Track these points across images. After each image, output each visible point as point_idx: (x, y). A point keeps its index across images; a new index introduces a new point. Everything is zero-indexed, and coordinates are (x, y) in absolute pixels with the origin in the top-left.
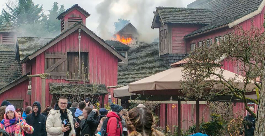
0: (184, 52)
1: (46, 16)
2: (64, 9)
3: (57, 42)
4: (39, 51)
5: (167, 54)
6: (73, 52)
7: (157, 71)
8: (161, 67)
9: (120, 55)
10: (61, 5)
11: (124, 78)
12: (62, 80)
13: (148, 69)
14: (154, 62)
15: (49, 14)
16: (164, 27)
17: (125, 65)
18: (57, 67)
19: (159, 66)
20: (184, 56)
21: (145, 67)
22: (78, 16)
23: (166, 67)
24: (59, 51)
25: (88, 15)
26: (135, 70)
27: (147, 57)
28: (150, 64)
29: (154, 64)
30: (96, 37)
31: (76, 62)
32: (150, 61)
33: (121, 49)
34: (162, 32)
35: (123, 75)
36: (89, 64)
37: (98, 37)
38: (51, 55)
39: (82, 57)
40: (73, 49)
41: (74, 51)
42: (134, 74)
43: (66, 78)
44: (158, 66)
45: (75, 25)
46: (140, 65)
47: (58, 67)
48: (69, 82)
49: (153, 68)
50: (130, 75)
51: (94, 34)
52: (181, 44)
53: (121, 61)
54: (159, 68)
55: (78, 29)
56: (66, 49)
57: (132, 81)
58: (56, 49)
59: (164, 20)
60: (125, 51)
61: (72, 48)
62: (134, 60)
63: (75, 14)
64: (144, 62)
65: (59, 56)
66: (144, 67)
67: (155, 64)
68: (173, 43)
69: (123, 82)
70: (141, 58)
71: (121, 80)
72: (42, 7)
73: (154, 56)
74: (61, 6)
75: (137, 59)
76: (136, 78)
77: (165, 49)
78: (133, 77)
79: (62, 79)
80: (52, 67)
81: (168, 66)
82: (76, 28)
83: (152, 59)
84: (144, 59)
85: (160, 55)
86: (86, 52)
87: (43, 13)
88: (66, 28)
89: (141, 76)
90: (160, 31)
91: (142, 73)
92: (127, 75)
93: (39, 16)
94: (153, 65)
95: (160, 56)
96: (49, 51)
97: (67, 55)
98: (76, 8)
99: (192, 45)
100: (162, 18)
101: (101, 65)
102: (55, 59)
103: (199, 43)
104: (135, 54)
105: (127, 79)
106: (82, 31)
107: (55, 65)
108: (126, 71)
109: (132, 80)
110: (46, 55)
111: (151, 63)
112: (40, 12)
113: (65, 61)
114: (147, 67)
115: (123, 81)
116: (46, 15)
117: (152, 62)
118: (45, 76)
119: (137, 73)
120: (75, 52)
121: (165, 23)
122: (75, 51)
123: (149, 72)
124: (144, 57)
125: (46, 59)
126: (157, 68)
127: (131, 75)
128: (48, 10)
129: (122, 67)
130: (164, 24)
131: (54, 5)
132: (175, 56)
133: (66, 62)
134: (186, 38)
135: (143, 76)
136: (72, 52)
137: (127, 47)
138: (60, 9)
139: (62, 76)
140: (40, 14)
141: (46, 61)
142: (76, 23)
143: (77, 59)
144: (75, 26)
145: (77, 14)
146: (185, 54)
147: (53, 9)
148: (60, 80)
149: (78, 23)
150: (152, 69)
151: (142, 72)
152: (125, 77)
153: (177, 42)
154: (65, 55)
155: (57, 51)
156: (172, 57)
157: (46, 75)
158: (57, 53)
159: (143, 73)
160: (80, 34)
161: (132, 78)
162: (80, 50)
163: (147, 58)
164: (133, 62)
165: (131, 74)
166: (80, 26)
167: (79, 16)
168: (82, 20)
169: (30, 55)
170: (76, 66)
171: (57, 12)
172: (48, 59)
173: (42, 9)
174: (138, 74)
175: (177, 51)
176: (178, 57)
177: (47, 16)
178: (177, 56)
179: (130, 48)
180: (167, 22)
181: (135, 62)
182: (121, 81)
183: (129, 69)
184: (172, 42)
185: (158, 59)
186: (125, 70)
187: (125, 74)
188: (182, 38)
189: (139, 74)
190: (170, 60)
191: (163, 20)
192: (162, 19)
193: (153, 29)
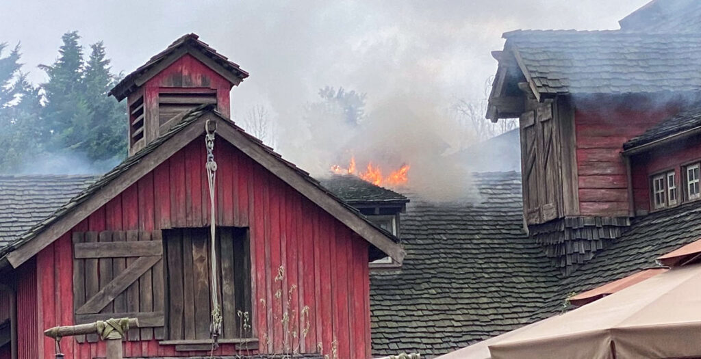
0: (625, 210)
1: (37, 90)
2: (103, 60)
3: (120, 191)
4: (49, 231)
5: (557, 221)
6: (189, 228)
7: (521, 291)
8: (534, 274)
9: (380, 231)
10: (95, 42)
11: (389, 324)
12: (145, 346)
13: (482, 285)
14: (507, 255)
15: (47, 79)
16: (539, 114)
17: (391, 273)
18: (123, 293)
19: (529, 270)
20: (628, 224)
21: (471, 276)
22: (199, 82)
23: (554, 273)
24: (129, 229)
25: (239, 75)
26: (433, 291)
27: (477, 237)
28: (492, 265)
29: (505, 263)
30: (276, 162)
31: (200, 268)
32: (490, 251)
33: (372, 206)
34: (532, 133)
35: (386, 313)
36: (253, 276)
37: (285, 163)
38: (96, 244)
39: (224, 246)
40: (187, 216)
41: (188, 226)
42: (430, 307)
43: (162, 335)
44: (525, 270)
45: (190, 118)
46: (451, 270)
47: (129, 293)
48: (175, 350)
49: (505, 280)
50: (415, 313)
51: (268, 151)
52: (611, 178)
53: (381, 258)
54: (530, 279)
55: (205, 133)
56: (157, 217)
57: (424, 335)
58: (115, 221)
59: (538, 84)
60: (389, 216)
61: (182, 215)
62: (425, 249)
63: (185, 73)
64: (464, 256)
65: (128, 248)
66: (467, 276)
67: (509, 261)
68: (579, 175)
69: (387, 341)
70: (451, 242)
71: (382, 333)
72: (19, 53)
73: (504, 231)
74: (94, 47)
75: (436, 246)
76: (438, 324)
77: (547, 202)
78: (425, 318)
79: (149, 341)
80: (104, 295)
81: (565, 267)
82: (195, 132)
83: (496, 241)
84: (465, 246)
85: (530, 226)
86: (237, 225)
87: (22, 79)
88: (153, 131)
89: (458, 312)
90: (524, 130)
91: (460, 301)
92: (402, 313)
93: (7, 91)
94: (505, 266)
95: (526, 229)
96: (88, 230)
97: (161, 241)
98: (190, 48)
99: (659, 178)
100: (534, 75)
101: (301, 273)
102: (113, 258)
103: (689, 169)
104: (425, 228)
105: (403, 330)
106: (220, 141)
107: (115, 286)
108: (398, 297)
109: (424, 330)
110: (76, 245)
111: (494, 260)
112: (11, 77)
113: (156, 267)
114: (479, 275)
115: (389, 339)
116: (36, 86)
117: (497, 255)
118: (119, 328)
119: (442, 301)
120: (194, 229)
121: (543, 96)
122: (195, 225)
123: (490, 295)
124: (463, 237)
125: (76, 263)
126: (522, 279)
127: (420, 313)
128: (40, 66)
129: (381, 280)
130: (542, 100)
131: (64, 44)
132: (592, 228)
133: (160, 269)
134: (633, 151)
135: (466, 311)
136: (182, 229)
137: (396, 199)
138: (89, 59)
139: (143, 328)
140: (11, 83)
141: (80, 269)
142: (194, 109)
143: (205, 255)
144: (190, 124)
145: (193, 76)
146: (631, 219)
147: (61, 59)
148: (137, 345)
149: (203, 109)
150: (500, 282)
151: (459, 295)
152: (397, 322)
153: (596, 172)
154: (152, 243)
155: (119, 225)
156: (578, 233)
157: (124, 323)
158: (121, 234)
159: (467, 301)
160: (211, 155)
161: (424, 324)
162: (217, 220)
163: (475, 242)
164: (421, 257)
165: (419, 307)
166: (212, 123)
167: (204, 80)
168: (214, 95)
169: (11, 249)
170: (200, 286)
171: (80, 71)
172: (87, 261)
173: (18, 62)
174: (446, 307)
175: (596, 206)
176: (601, 231)
177: (40, 88)
178: (599, 228)
179: (408, 201)
180: (555, 91)
181: (429, 259)
182: (380, 338)
183: (410, 286)
184: (575, 171)
185: (521, 241)
186: (393, 292)
187: (393, 308)
188: (615, 154)
189: (451, 307)
190: (572, 244)
191: (534, 84)
192: (532, 78)
193: (495, 121)
